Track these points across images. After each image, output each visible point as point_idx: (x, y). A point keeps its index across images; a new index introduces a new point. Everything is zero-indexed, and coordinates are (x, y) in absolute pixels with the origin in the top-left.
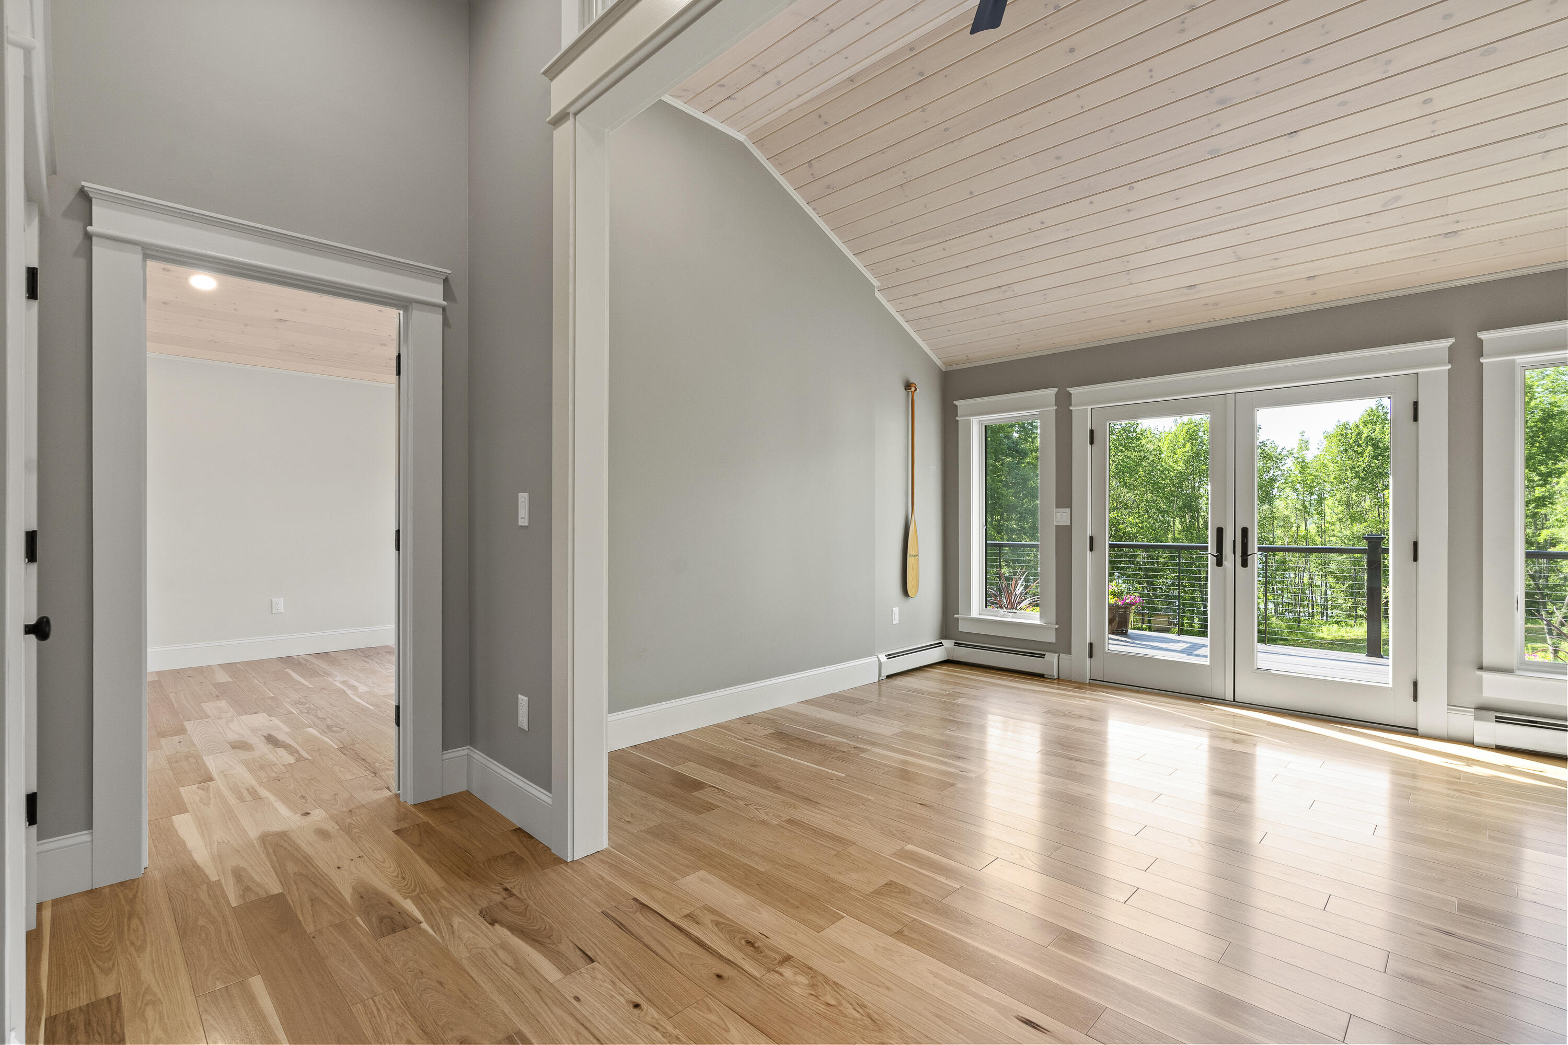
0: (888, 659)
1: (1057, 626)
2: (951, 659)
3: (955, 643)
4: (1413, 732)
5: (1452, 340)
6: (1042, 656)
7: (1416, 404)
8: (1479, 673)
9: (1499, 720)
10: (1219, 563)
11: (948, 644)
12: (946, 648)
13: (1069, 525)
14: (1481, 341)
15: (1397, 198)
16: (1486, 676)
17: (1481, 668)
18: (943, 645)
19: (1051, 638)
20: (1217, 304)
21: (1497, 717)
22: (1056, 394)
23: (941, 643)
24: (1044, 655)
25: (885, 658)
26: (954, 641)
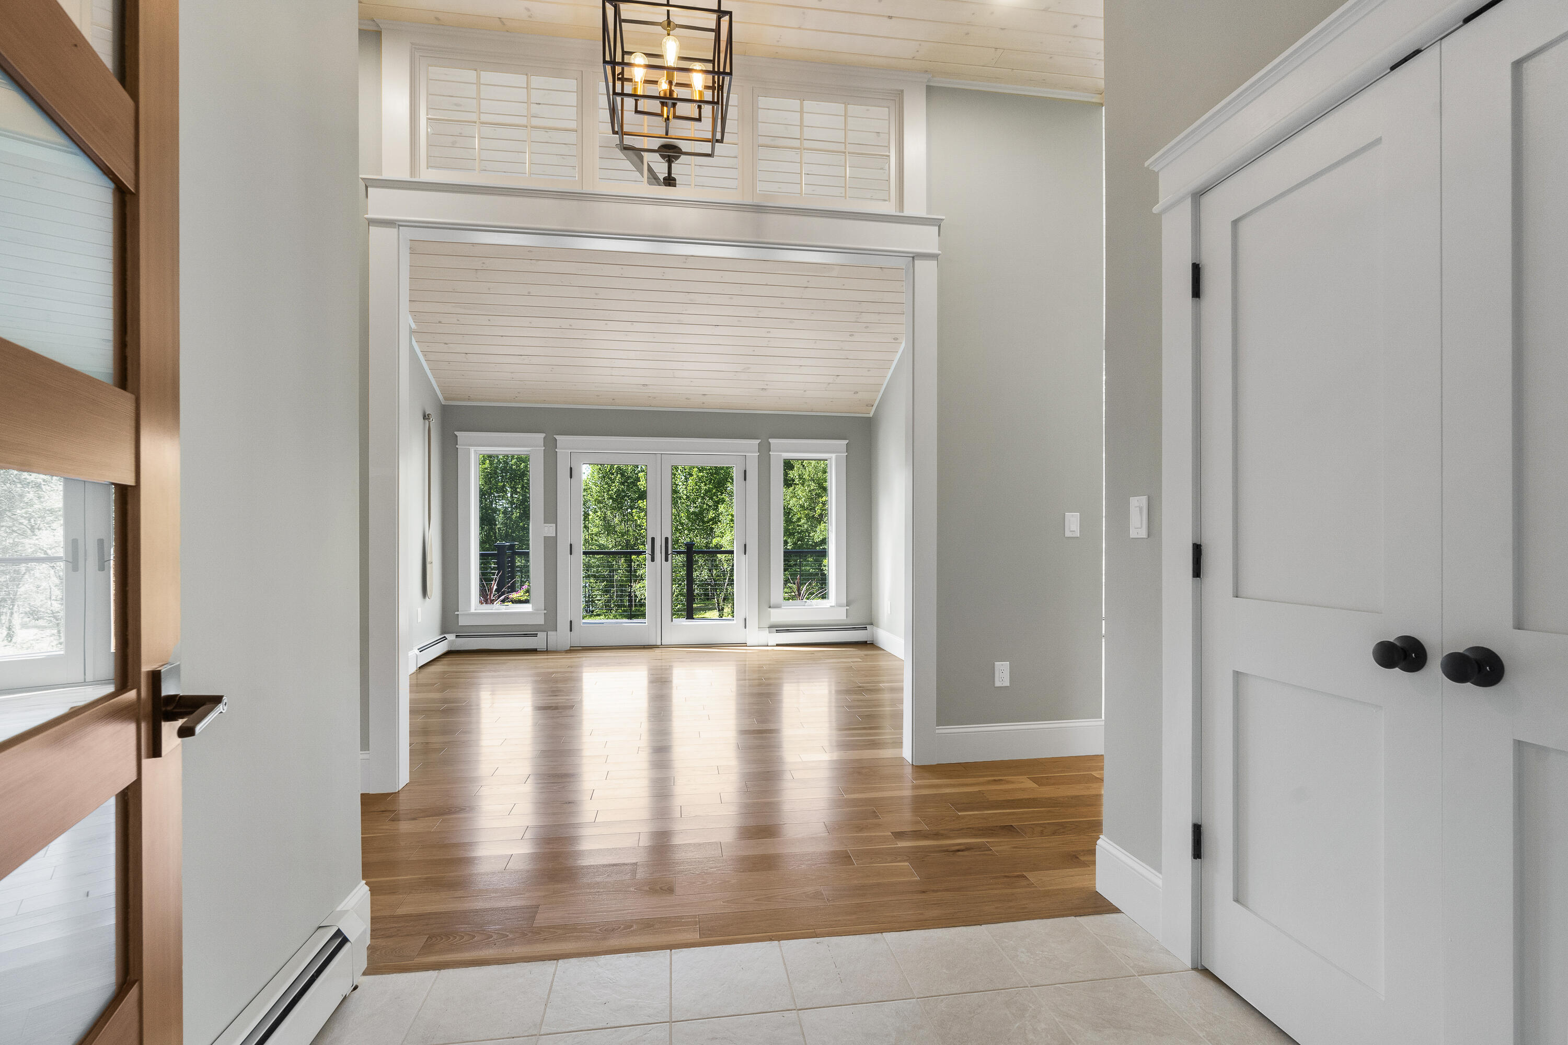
0: (420, 652)
1: (545, 612)
2: (453, 649)
3: (457, 636)
4: (745, 645)
5: (760, 441)
6: (536, 635)
7: (745, 471)
8: (769, 609)
9: (777, 631)
10: (653, 560)
11: (451, 637)
12: (449, 641)
13: (555, 535)
14: (770, 443)
15: (749, 368)
16: (772, 610)
17: (770, 607)
18: (446, 639)
19: (540, 621)
20: (655, 398)
21: (776, 630)
22: (544, 438)
23: (445, 637)
24: (537, 634)
25: (418, 651)
26: (455, 634)
